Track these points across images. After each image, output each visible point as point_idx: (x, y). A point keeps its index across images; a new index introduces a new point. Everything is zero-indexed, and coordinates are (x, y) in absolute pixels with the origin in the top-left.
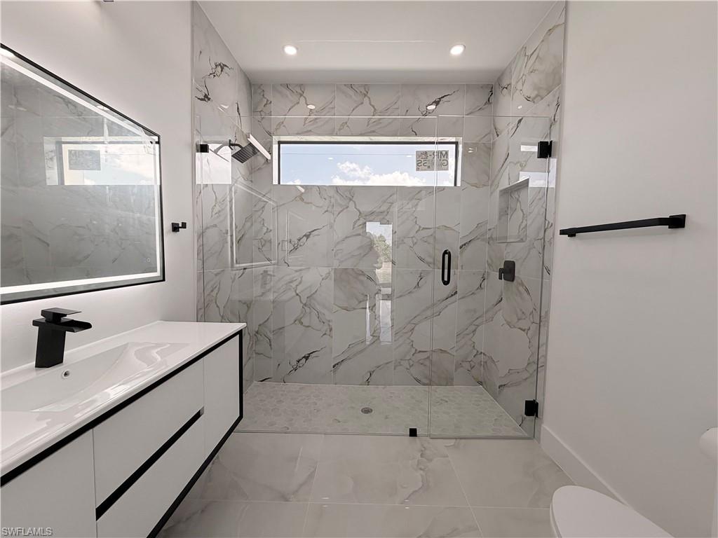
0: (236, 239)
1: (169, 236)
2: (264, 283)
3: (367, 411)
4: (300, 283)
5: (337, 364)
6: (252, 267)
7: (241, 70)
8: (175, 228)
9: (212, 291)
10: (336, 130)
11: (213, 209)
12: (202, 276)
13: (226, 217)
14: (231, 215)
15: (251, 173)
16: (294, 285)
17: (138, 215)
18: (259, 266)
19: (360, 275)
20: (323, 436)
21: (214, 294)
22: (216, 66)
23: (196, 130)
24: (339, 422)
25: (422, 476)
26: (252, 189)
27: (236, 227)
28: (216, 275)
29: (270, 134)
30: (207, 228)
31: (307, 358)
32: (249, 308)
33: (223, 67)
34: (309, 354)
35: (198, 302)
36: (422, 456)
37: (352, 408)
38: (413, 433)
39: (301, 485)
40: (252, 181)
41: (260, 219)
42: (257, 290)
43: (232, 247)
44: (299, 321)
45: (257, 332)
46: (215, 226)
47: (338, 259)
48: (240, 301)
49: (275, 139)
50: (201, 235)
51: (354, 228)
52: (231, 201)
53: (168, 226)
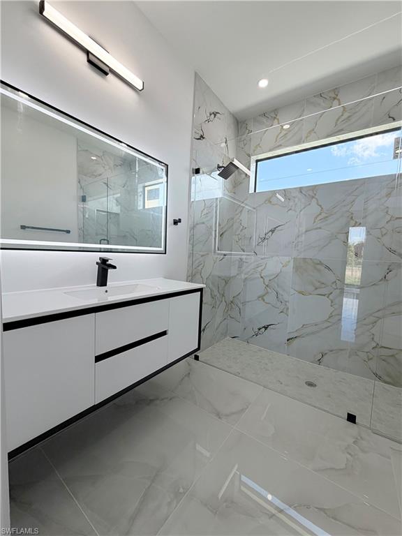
0: (219, 233)
1: (171, 227)
2: (240, 267)
3: (311, 384)
4: (264, 268)
5: (291, 339)
6: (231, 254)
7: (231, 113)
8: (176, 222)
9: (198, 266)
10: (303, 139)
11: (202, 211)
12: (191, 255)
13: (212, 218)
14: (216, 217)
15: (234, 187)
16: (259, 269)
17: (152, 213)
18: (237, 254)
19: (318, 264)
20: (262, 388)
21: (200, 268)
22: (211, 114)
23: (192, 160)
24: (281, 384)
25: (347, 460)
26: (234, 199)
27: (220, 225)
28: (202, 256)
29: (249, 156)
30: (197, 224)
31: (266, 328)
32: (226, 283)
33: (215, 114)
34: (268, 326)
35: (188, 271)
36: (354, 442)
37: (297, 377)
38: (352, 418)
39: (233, 413)
40: (234, 193)
41: (238, 221)
42: (234, 272)
43: (215, 239)
44: (262, 297)
45: (232, 302)
46: (203, 223)
47: (298, 250)
48: (219, 277)
49: (254, 158)
50: (193, 228)
51: (314, 222)
52: (217, 206)
53: (170, 221)
